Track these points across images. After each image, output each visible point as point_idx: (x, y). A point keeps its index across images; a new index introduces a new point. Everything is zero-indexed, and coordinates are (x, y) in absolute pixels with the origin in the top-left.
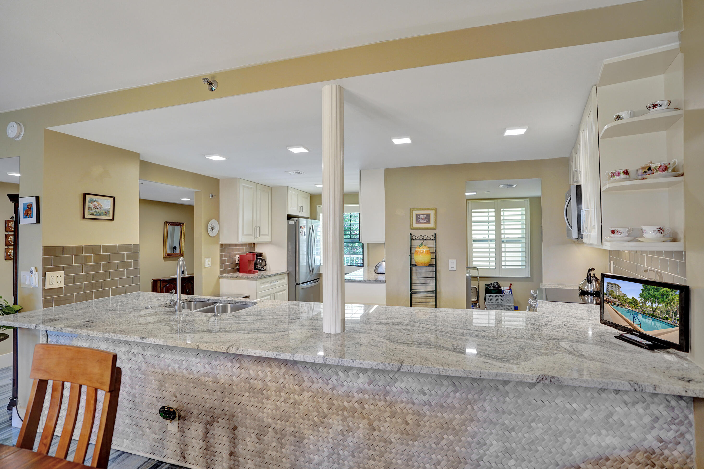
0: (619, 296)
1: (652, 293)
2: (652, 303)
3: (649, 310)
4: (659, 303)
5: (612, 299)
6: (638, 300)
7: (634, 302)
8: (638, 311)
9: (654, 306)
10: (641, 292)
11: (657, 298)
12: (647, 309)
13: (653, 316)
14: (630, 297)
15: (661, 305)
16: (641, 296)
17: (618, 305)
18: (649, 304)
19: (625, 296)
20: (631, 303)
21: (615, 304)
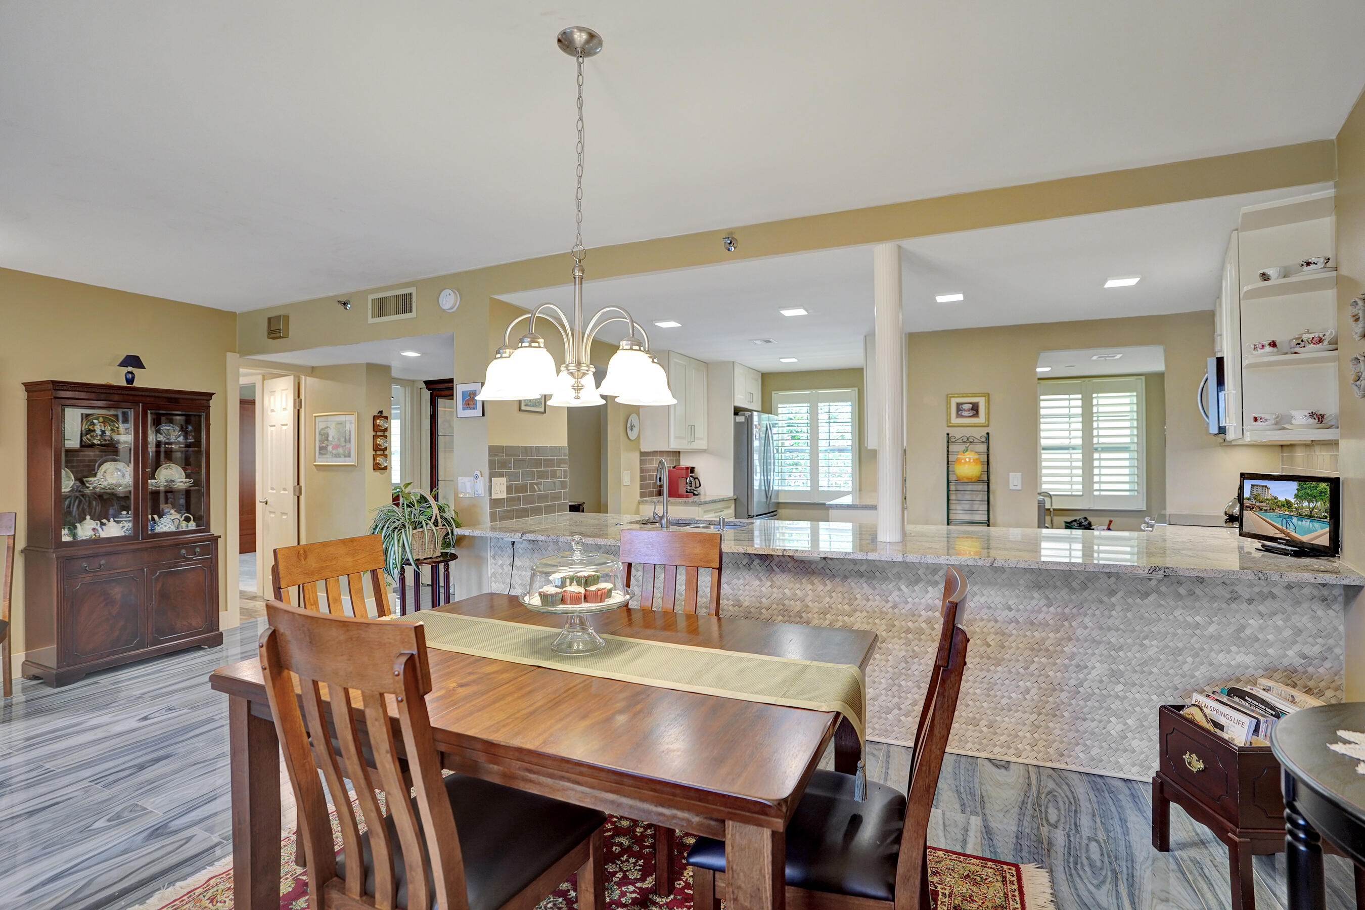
0: (1267, 499)
1: (1309, 491)
2: (1309, 503)
3: (1306, 512)
4: (1317, 502)
5: (1258, 504)
6: (1293, 501)
7: (1288, 504)
8: (1292, 514)
9: (1312, 505)
10: (1296, 492)
11: (1315, 497)
12: (1304, 510)
13: (1310, 517)
14: (1282, 498)
15: (1319, 504)
16: (1296, 496)
17: (1266, 511)
18: (1305, 504)
19: (1276, 498)
20: (1283, 506)
21: (1261, 510)
